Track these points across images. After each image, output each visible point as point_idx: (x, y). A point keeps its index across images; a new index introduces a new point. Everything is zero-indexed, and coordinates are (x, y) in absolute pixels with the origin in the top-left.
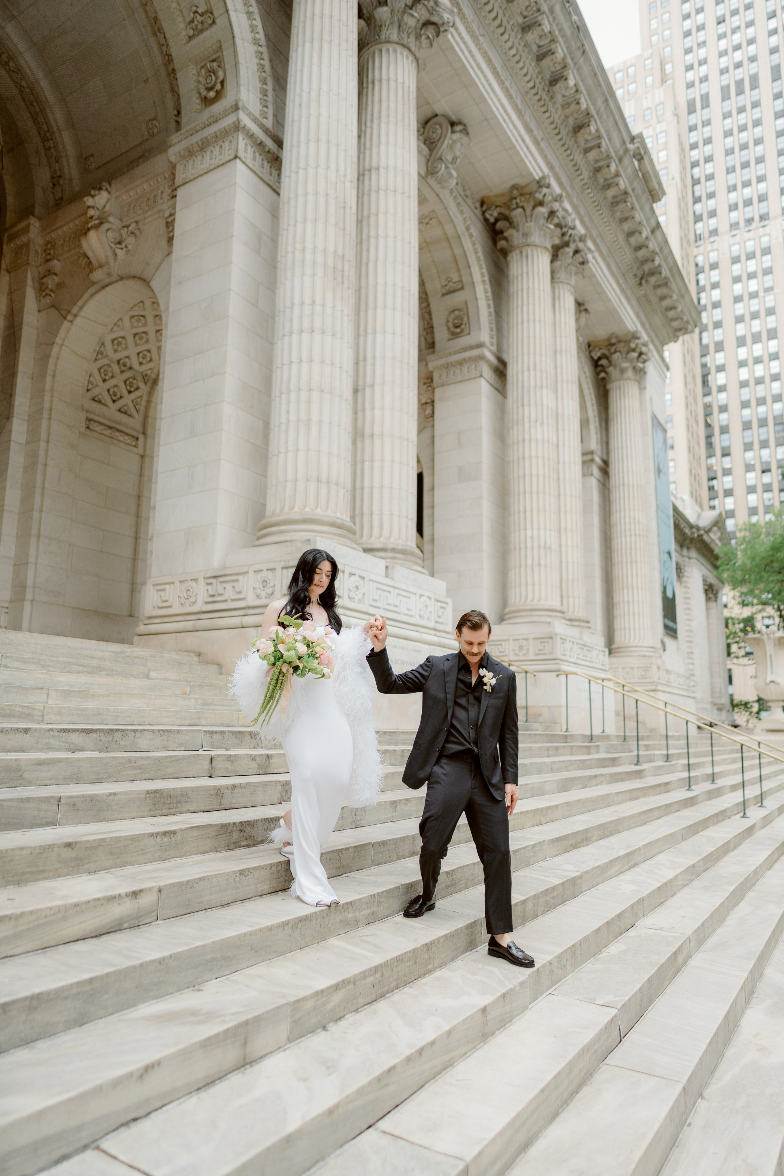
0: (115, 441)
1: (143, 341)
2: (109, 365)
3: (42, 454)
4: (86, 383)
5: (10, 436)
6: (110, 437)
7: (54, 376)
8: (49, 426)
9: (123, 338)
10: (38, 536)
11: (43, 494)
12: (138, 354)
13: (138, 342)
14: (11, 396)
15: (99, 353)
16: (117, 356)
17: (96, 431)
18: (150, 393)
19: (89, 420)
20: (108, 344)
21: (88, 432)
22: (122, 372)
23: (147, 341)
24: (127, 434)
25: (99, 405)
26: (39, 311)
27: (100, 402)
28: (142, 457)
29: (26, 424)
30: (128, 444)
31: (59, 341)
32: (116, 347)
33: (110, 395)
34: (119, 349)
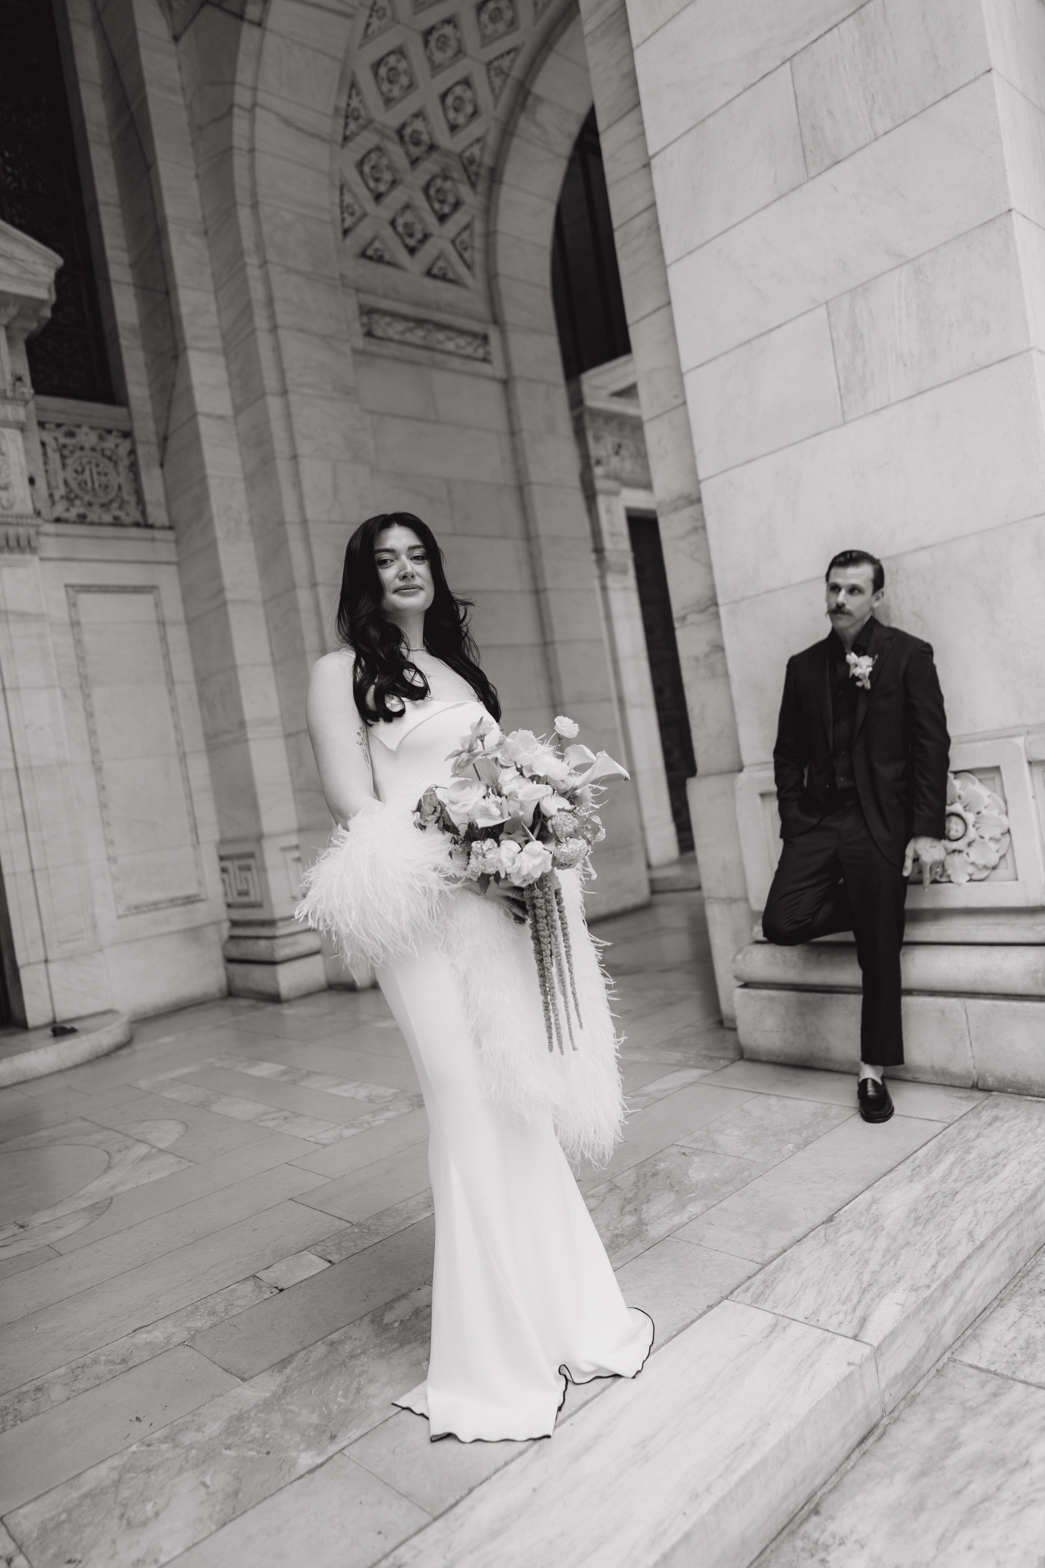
0: (438, 357)
1: (450, 52)
2: (378, 149)
3: (277, 428)
4: (337, 210)
5: (191, 404)
6: (426, 348)
7: (255, 206)
8: (277, 348)
9: (400, 52)
11: (306, 538)
12: (443, 97)
13: (439, 57)
14: (167, 293)
15: (350, 115)
16: (393, 118)
17: (390, 340)
18: (489, 211)
19: (368, 311)
20: (365, 79)
21: (374, 346)
22: (415, 162)
23: (460, 52)
24: (462, 332)
25: (383, 269)
26: (176, 38)
27: (380, 259)
28: (506, 383)
29: (221, 361)
30: (468, 357)
31: (242, 96)
32: (386, 86)
33: (399, 234)
34: (396, 92)
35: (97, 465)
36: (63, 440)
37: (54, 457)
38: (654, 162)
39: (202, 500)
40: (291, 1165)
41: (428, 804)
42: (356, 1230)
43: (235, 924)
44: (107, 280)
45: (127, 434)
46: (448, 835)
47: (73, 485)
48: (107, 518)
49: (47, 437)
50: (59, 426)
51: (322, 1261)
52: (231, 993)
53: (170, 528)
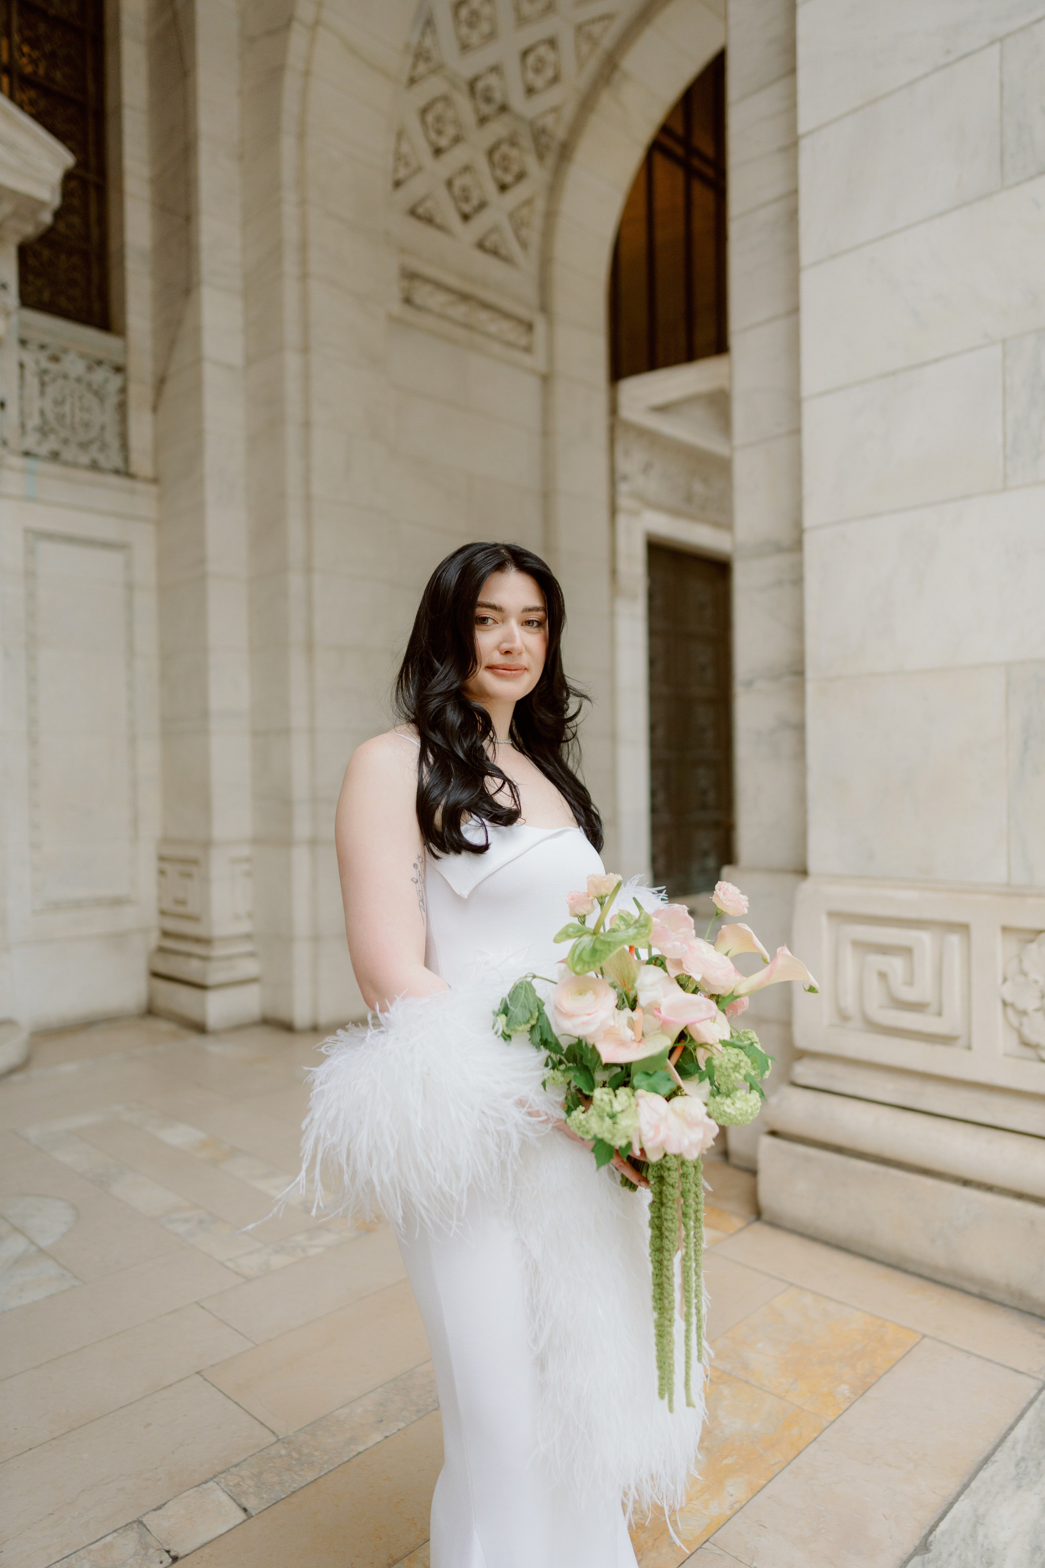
0: (479, 338)
2: (445, 99)
3: (292, 389)
4: (391, 159)
5: (198, 346)
6: (468, 326)
7: (301, 136)
8: (304, 300)
10: (310, 647)
11: (308, 515)
12: (525, 54)
13: (527, 8)
14: (188, 219)
15: (421, 55)
16: (466, 67)
17: (429, 311)
18: (554, 190)
19: (410, 276)
20: (444, 18)
21: (409, 314)
22: (483, 120)
23: (550, 7)
24: (507, 316)
25: (431, 231)
27: (429, 220)
28: (546, 379)
29: (238, 304)
30: (510, 344)
31: (304, 10)
32: (464, 30)
33: (454, 198)
34: (474, 38)
35: (81, 398)
36: (45, 364)
37: (33, 382)
38: (804, 144)
39: (195, 455)
40: (202, 1307)
41: (522, 1006)
42: (283, 1452)
43: (166, 934)
44: (121, 191)
45: (119, 369)
46: (545, 1053)
47: (50, 416)
48: (85, 459)
49: (28, 358)
50: (43, 347)
51: (234, 1507)
52: (151, 1011)
53: (155, 481)
